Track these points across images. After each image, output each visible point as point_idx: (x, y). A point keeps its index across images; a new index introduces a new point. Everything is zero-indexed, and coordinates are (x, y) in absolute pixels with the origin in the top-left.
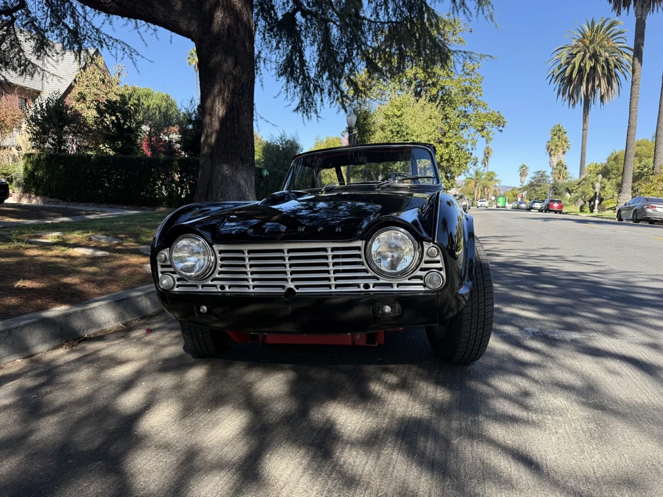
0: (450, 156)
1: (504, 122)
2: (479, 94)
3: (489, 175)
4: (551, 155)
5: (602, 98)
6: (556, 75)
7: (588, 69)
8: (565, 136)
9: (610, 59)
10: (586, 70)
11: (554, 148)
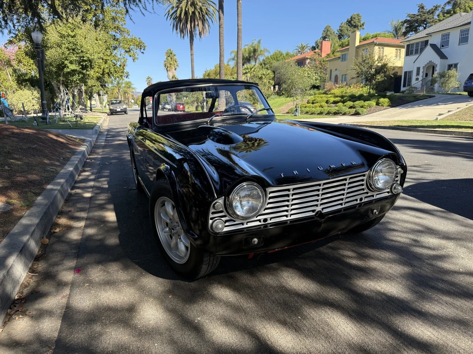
0: (110, 70)
1: (145, 46)
2: (123, 23)
3: (127, 84)
4: (167, 71)
5: (200, 34)
6: (170, 14)
7: (191, 13)
8: (175, 57)
9: (203, 8)
10: (189, 13)
11: (169, 65)
